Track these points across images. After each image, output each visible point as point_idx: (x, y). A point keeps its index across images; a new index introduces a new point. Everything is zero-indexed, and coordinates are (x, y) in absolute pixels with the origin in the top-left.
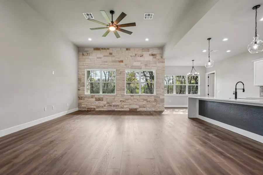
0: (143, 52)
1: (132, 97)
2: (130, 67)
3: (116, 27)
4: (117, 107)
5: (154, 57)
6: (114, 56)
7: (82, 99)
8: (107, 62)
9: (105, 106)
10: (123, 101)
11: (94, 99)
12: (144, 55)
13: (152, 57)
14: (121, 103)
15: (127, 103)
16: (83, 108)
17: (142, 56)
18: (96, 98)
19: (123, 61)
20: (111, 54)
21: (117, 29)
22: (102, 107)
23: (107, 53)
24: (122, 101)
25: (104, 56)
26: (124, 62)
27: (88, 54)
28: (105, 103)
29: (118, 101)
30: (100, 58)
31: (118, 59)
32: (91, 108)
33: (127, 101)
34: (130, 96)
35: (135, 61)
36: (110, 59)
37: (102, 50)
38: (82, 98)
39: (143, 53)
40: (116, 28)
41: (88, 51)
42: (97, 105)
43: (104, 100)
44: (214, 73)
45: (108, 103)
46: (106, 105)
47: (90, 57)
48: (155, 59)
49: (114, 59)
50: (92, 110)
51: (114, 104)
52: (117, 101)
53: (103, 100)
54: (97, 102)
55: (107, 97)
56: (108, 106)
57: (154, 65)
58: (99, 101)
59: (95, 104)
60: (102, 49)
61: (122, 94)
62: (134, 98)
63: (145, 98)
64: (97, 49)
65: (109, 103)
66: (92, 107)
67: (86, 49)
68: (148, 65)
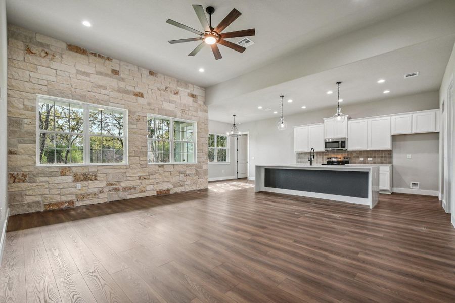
0: (178, 86)
1: (162, 169)
2: (157, 109)
3: (217, 37)
4: (133, 191)
5: (194, 99)
6: (123, 80)
7: (24, 181)
8: (106, 89)
9: (101, 192)
10: (145, 177)
11: (70, 179)
12: (180, 93)
13: (191, 99)
14: (141, 181)
15: (152, 180)
16: (29, 205)
17: (177, 93)
18: (75, 175)
19: (142, 94)
20: (115, 72)
21: (218, 41)
22: (95, 194)
23: (107, 67)
24: (142, 178)
25: (100, 73)
26: (145, 95)
27: (47, 53)
28: (104, 184)
29: (135, 178)
30: (88, 75)
31: (131, 89)
32: (62, 203)
33: (151, 177)
34: (157, 167)
35: (165, 100)
36: (113, 82)
37: (92, 57)
38: (25, 176)
39: (179, 88)
40: (218, 39)
41: (48, 46)
42: (79, 192)
43: (98, 179)
44: (247, 135)
45: (108, 185)
46: (106, 190)
47: (54, 65)
48: (195, 105)
49: (122, 85)
50: (62, 207)
51: (123, 185)
52: (131, 179)
53: (95, 179)
54: (79, 185)
55: (107, 171)
56: (110, 191)
57: (195, 113)
58: (86, 183)
59: (73, 190)
60: (95, 54)
61: (142, 162)
62: (166, 170)
63: (182, 170)
64: (77, 49)
65: (112, 185)
66: (64, 199)
67: (39, 39)
68: (186, 111)
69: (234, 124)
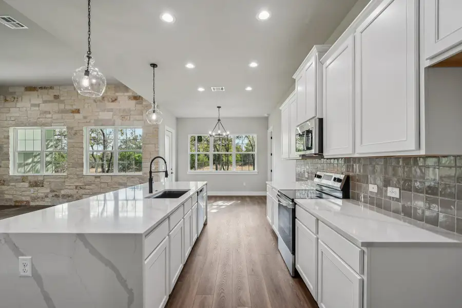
0: (116, 92)
1: (98, 180)
2: (92, 121)
4: (70, 198)
5: (138, 101)
6: (63, 102)
7: (3, 185)
8: (50, 113)
9: (47, 196)
10: (82, 187)
11: (26, 184)
12: (119, 99)
13: (134, 102)
14: (77, 191)
15: (89, 190)
16: (7, 200)
17: (116, 100)
18: (30, 183)
19: (79, 110)
20: (56, 97)
22: (42, 198)
23: (49, 95)
24: (78, 188)
25: (45, 102)
26: (81, 111)
27: (14, 98)
28: (48, 191)
29: (72, 187)
30: (38, 105)
31: (68, 107)
32: (22, 202)
33: (87, 187)
34: (94, 178)
35: (104, 111)
36: (54, 106)
37: (40, 90)
38: (4, 181)
39: (117, 94)
41: (15, 93)
42: (33, 195)
43: (45, 186)
45: (52, 191)
46: (50, 195)
47: (19, 105)
48: (139, 107)
49: (62, 106)
50: (23, 204)
51: (63, 192)
52: (69, 188)
53: (43, 186)
54: (32, 190)
55: (52, 180)
56: (53, 196)
57: (138, 117)
58: (36, 188)
59: (28, 193)
60: (41, 88)
61: (78, 173)
62: (102, 181)
63: (121, 181)
64: (31, 88)
65: (54, 191)
66: (24, 199)
67: (11, 90)
68: (126, 117)
69: (219, 120)
